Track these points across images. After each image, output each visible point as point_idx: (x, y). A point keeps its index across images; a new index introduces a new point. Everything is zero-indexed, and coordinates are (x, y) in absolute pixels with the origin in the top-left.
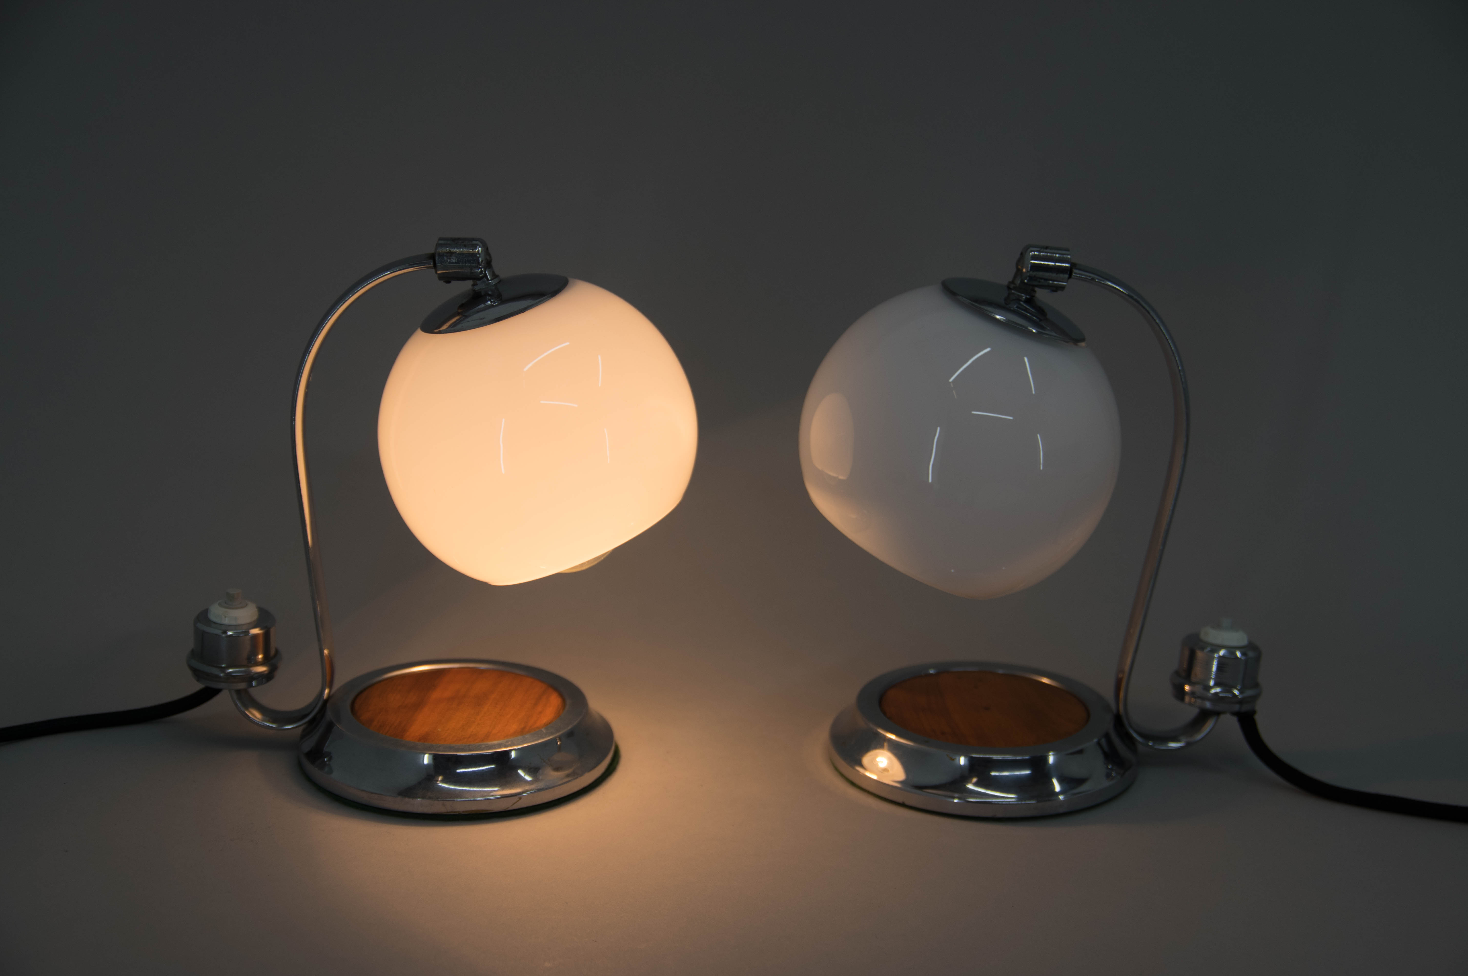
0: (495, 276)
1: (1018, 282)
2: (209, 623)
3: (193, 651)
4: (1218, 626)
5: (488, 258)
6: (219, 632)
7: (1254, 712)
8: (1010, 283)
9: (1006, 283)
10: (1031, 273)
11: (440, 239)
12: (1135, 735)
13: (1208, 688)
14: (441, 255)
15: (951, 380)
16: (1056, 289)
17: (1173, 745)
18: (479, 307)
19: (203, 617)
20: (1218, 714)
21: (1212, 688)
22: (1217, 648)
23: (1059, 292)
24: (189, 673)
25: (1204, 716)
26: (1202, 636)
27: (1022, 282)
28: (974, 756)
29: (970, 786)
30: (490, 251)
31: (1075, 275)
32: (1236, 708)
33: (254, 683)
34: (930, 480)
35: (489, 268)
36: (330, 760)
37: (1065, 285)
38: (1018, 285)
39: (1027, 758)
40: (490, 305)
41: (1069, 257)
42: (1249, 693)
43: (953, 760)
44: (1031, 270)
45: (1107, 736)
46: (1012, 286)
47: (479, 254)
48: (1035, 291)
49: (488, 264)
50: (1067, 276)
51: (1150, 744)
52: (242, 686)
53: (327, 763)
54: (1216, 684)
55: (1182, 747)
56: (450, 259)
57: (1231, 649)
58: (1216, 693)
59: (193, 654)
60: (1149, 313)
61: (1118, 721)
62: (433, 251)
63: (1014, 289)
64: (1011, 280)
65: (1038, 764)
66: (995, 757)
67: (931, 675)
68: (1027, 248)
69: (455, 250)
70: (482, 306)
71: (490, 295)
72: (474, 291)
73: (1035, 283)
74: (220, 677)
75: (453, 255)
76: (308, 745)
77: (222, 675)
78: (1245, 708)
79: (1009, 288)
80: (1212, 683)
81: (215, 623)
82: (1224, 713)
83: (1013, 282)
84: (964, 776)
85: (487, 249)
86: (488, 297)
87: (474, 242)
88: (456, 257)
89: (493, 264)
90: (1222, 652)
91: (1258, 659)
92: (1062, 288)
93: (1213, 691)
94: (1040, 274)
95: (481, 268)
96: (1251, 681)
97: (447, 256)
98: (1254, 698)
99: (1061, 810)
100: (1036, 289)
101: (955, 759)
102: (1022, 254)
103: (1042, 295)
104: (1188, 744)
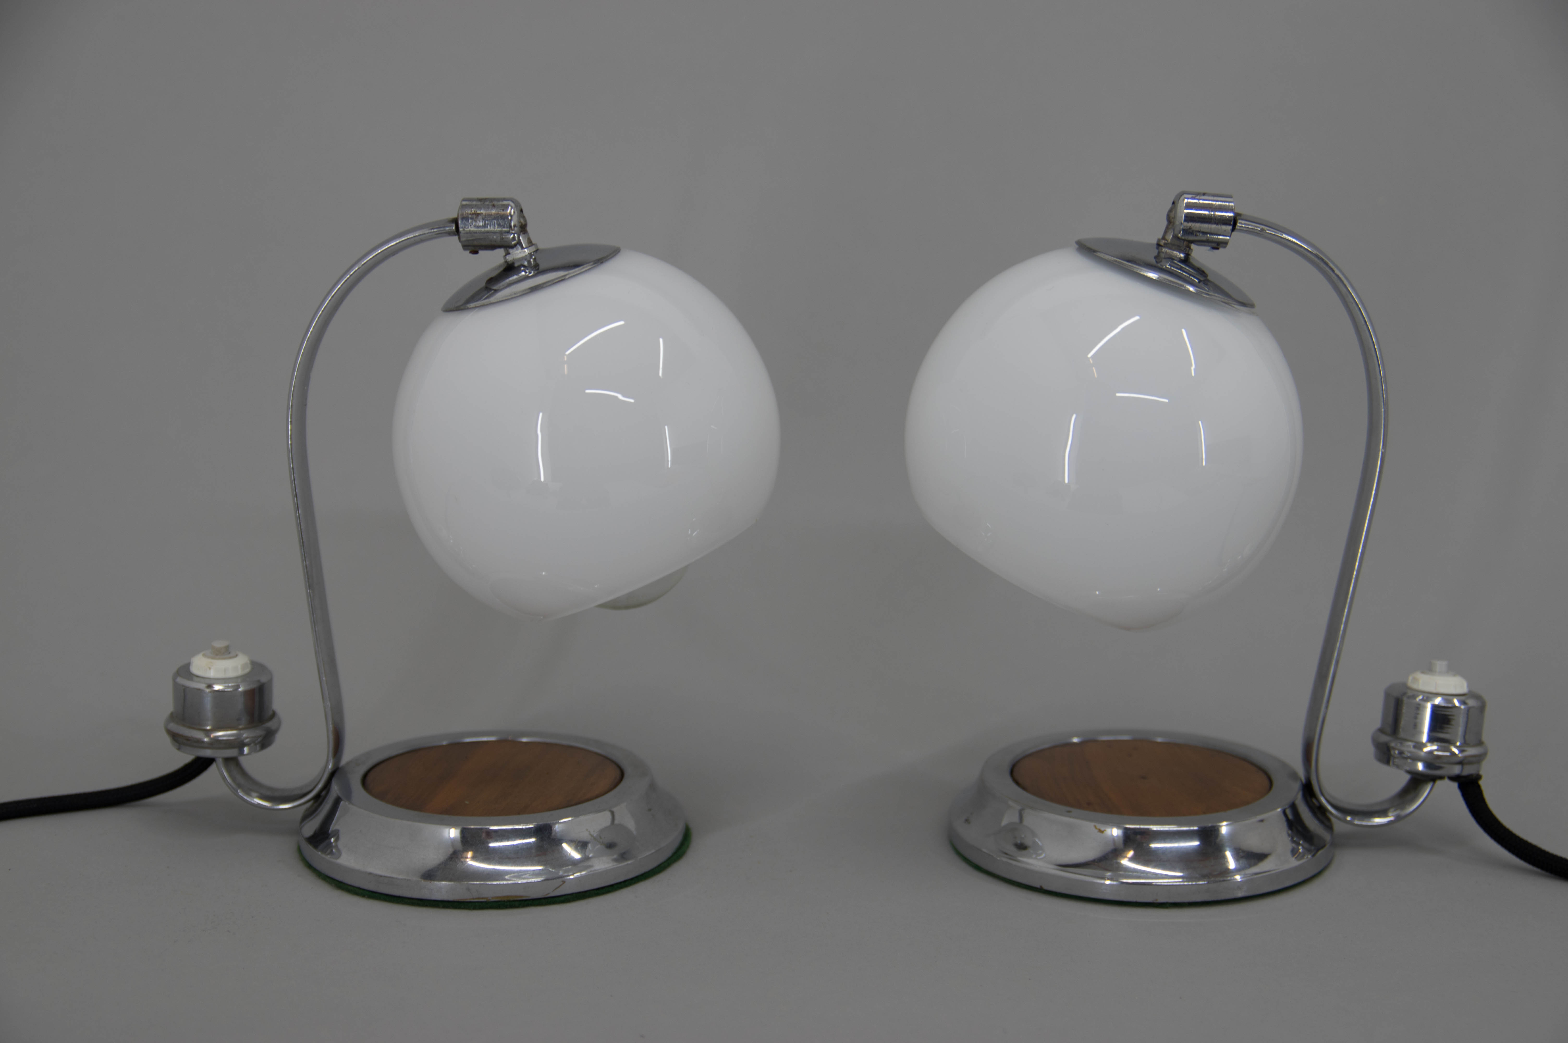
0: (530, 243)
1: (1170, 237)
2: (190, 676)
3: (172, 714)
4: (1429, 669)
5: (522, 221)
6: (202, 686)
7: (1479, 777)
8: (1159, 240)
9: (1155, 242)
10: (1186, 224)
11: (464, 200)
12: (1329, 808)
13: (1420, 746)
14: (465, 218)
15: (1090, 355)
16: (1217, 245)
17: (1378, 821)
18: (511, 279)
19: (185, 671)
20: (1434, 779)
21: (1424, 745)
22: (1429, 696)
23: (1221, 250)
24: (168, 739)
25: (1417, 781)
26: (1411, 683)
27: (1175, 237)
28: (1128, 826)
29: (1125, 862)
30: (525, 213)
31: (1240, 225)
32: (1456, 770)
33: (246, 750)
34: (1066, 481)
35: (524, 234)
36: (336, 840)
37: (1229, 240)
38: (1169, 241)
39: (1196, 828)
40: (524, 275)
41: (1232, 204)
42: (1471, 751)
43: (1102, 832)
44: (1185, 221)
45: (1293, 806)
46: (1162, 242)
47: (511, 216)
48: (1190, 248)
49: (523, 228)
50: (1230, 228)
51: (1349, 818)
52: (231, 753)
53: (333, 844)
54: (1431, 740)
55: (1390, 823)
56: (476, 221)
57: (1447, 697)
58: (1431, 752)
59: (173, 717)
60: (1333, 271)
61: (1308, 790)
62: (455, 216)
63: (1166, 245)
64: (1160, 237)
65: (1209, 835)
66: (1155, 828)
67: (1075, 744)
68: (1180, 195)
69: (482, 211)
70: (515, 277)
71: (524, 266)
72: (506, 262)
73: (1191, 238)
74: (203, 742)
75: (480, 217)
76: (311, 828)
77: (206, 740)
78: (1468, 770)
79: (1159, 245)
80: (1424, 738)
81: (197, 676)
82: (1441, 778)
83: (1164, 238)
84: (1116, 852)
85: (522, 211)
86: (522, 269)
87: (505, 203)
88: (483, 219)
89: (529, 229)
90: (1438, 701)
91: (1482, 708)
92: (1224, 244)
93: (1426, 750)
94: (1197, 226)
95: (514, 234)
96: (1473, 737)
97: (472, 218)
98: (1478, 759)
99: (1240, 894)
100: (1193, 246)
101: (1105, 830)
102: (1174, 203)
103: (1200, 254)
104: (1398, 818)
